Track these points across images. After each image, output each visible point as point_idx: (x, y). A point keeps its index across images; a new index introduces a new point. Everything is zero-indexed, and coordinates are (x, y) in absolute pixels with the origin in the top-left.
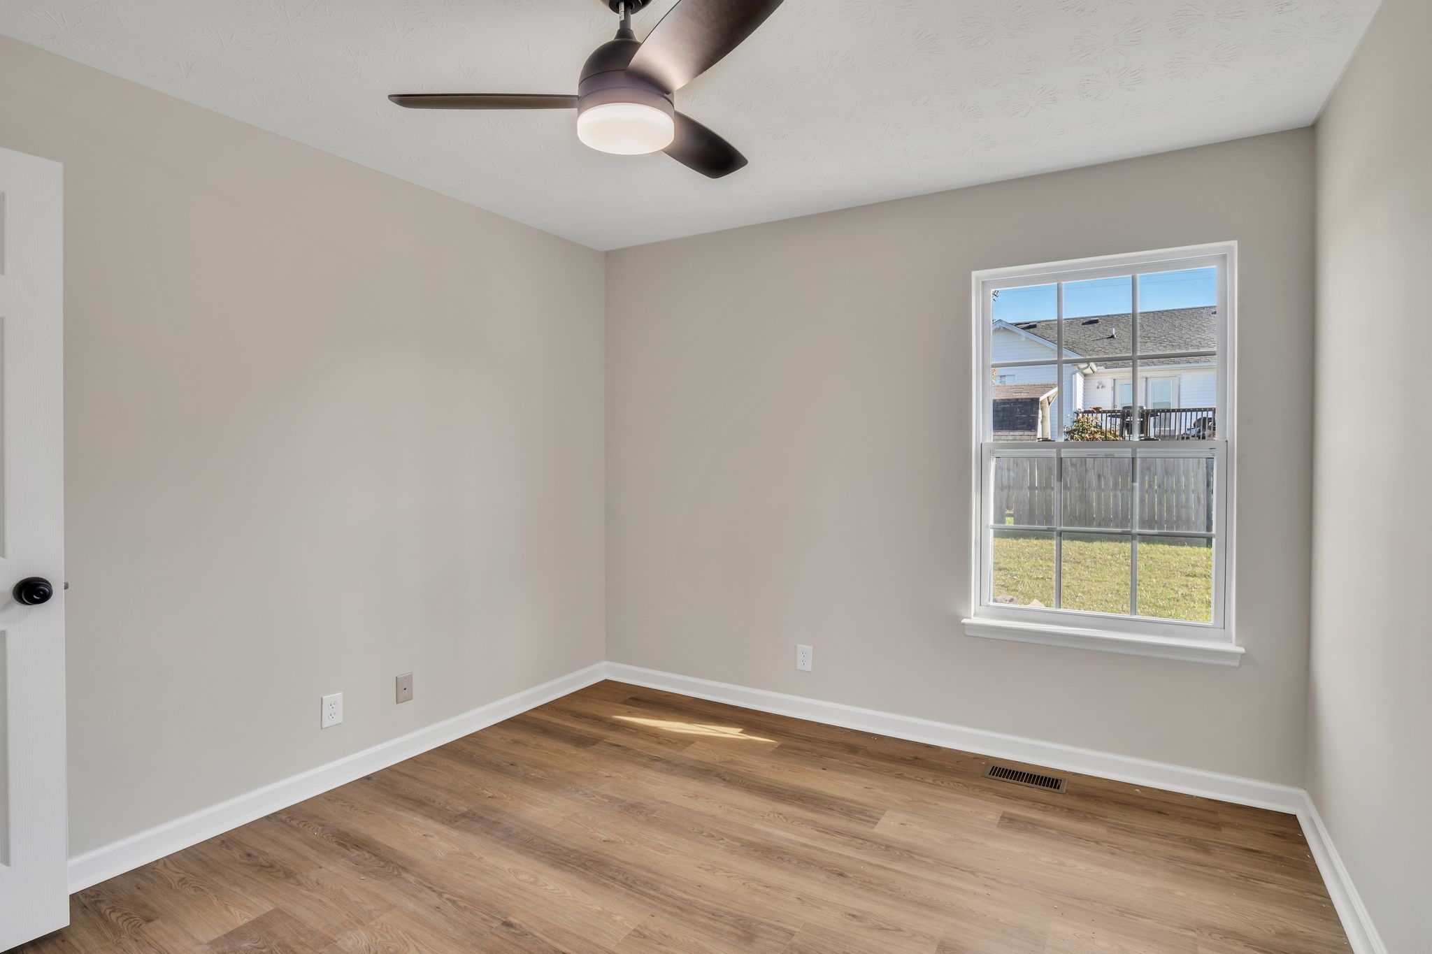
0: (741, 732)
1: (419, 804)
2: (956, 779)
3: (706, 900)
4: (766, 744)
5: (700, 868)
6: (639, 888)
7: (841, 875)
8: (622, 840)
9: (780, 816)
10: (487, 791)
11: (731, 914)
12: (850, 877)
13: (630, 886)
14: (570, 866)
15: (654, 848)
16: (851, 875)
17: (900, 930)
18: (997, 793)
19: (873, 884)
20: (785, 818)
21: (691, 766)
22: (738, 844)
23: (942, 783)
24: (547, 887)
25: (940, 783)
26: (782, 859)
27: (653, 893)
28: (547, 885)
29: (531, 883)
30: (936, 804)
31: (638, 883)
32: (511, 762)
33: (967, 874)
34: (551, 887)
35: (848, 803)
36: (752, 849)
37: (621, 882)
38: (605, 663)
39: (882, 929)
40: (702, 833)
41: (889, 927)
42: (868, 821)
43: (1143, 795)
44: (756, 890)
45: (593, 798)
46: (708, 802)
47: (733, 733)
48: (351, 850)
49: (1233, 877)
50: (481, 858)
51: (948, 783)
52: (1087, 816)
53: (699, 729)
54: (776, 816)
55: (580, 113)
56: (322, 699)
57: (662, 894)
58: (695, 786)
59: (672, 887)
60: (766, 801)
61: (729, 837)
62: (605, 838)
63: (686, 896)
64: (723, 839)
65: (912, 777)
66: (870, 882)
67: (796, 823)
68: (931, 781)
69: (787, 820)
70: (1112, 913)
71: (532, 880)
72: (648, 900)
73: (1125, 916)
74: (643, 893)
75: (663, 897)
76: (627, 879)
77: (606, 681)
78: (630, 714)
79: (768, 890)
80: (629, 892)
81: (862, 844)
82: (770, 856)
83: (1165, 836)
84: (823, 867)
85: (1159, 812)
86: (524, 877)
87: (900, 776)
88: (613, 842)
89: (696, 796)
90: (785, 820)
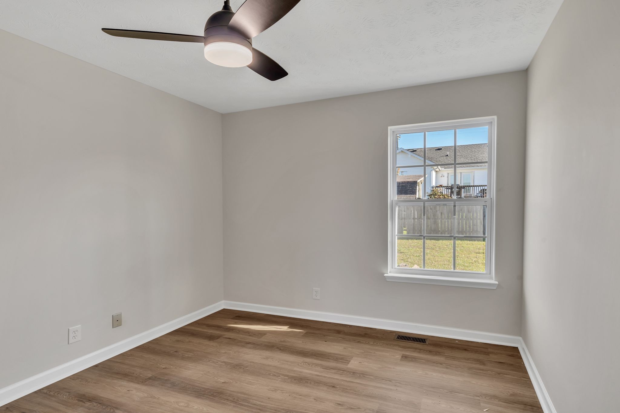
0: (288, 328)
1: (126, 376)
2: (383, 342)
3: (272, 404)
4: (300, 332)
5: (269, 390)
6: (240, 402)
7: (333, 387)
8: (231, 381)
9: (306, 364)
10: (162, 365)
11: (284, 409)
12: (337, 388)
13: (236, 402)
14: (205, 397)
15: (247, 384)
16: (338, 387)
17: (359, 408)
18: (399, 346)
19: (347, 389)
20: (308, 364)
21: (265, 345)
22: (287, 378)
23: (377, 344)
24: (194, 408)
25: (376, 344)
26: (307, 382)
27: (246, 404)
28: (194, 407)
29: (185, 407)
30: (374, 353)
31: (239, 400)
32: (175, 350)
33: (388, 381)
34: (196, 407)
35: (336, 355)
36: (293, 379)
37: (231, 401)
38: (223, 301)
39: (352, 408)
40: (270, 374)
41: (355, 408)
42: (345, 363)
43: (459, 343)
44: (295, 397)
45: (217, 364)
46: (273, 360)
47: (285, 328)
48: (86, 403)
49: (494, 374)
50: (159, 398)
51: (380, 344)
52: (437, 353)
53: (269, 328)
54: (304, 363)
55: (205, 45)
56: (69, 329)
57: (251, 404)
58: (267, 353)
59: (256, 400)
60: (300, 357)
61: (283, 375)
62: (223, 381)
63: (262, 404)
64: (280, 376)
65: (364, 342)
66: (346, 389)
67: (313, 366)
68: (372, 343)
69: (309, 365)
70: (447, 393)
71: (186, 405)
72: (244, 407)
73: (452, 394)
74: (242, 405)
75: (251, 405)
76: (234, 399)
77: (224, 309)
78: (236, 323)
79: (300, 397)
80: (235, 405)
81: (343, 372)
82: (301, 381)
83: (468, 359)
84: (325, 384)
85: (465, 350)
86: (182, 404)
87: (359, 342)
88: (227, 383)
89: (267, 358)
90: (308, 365)
